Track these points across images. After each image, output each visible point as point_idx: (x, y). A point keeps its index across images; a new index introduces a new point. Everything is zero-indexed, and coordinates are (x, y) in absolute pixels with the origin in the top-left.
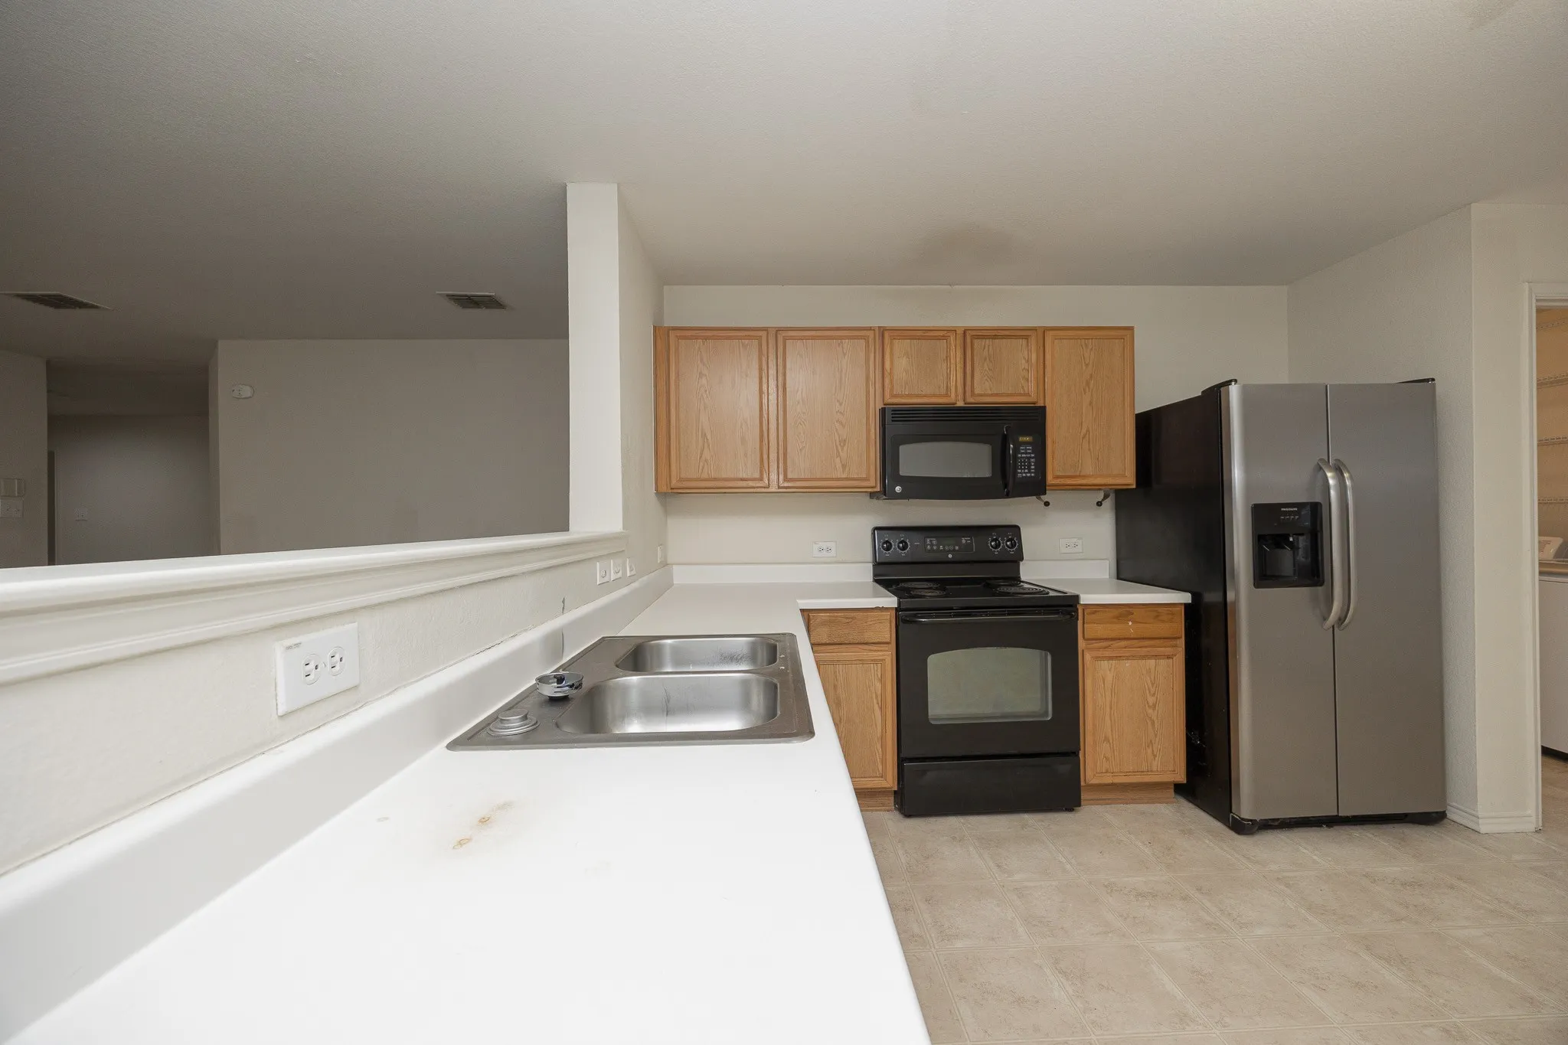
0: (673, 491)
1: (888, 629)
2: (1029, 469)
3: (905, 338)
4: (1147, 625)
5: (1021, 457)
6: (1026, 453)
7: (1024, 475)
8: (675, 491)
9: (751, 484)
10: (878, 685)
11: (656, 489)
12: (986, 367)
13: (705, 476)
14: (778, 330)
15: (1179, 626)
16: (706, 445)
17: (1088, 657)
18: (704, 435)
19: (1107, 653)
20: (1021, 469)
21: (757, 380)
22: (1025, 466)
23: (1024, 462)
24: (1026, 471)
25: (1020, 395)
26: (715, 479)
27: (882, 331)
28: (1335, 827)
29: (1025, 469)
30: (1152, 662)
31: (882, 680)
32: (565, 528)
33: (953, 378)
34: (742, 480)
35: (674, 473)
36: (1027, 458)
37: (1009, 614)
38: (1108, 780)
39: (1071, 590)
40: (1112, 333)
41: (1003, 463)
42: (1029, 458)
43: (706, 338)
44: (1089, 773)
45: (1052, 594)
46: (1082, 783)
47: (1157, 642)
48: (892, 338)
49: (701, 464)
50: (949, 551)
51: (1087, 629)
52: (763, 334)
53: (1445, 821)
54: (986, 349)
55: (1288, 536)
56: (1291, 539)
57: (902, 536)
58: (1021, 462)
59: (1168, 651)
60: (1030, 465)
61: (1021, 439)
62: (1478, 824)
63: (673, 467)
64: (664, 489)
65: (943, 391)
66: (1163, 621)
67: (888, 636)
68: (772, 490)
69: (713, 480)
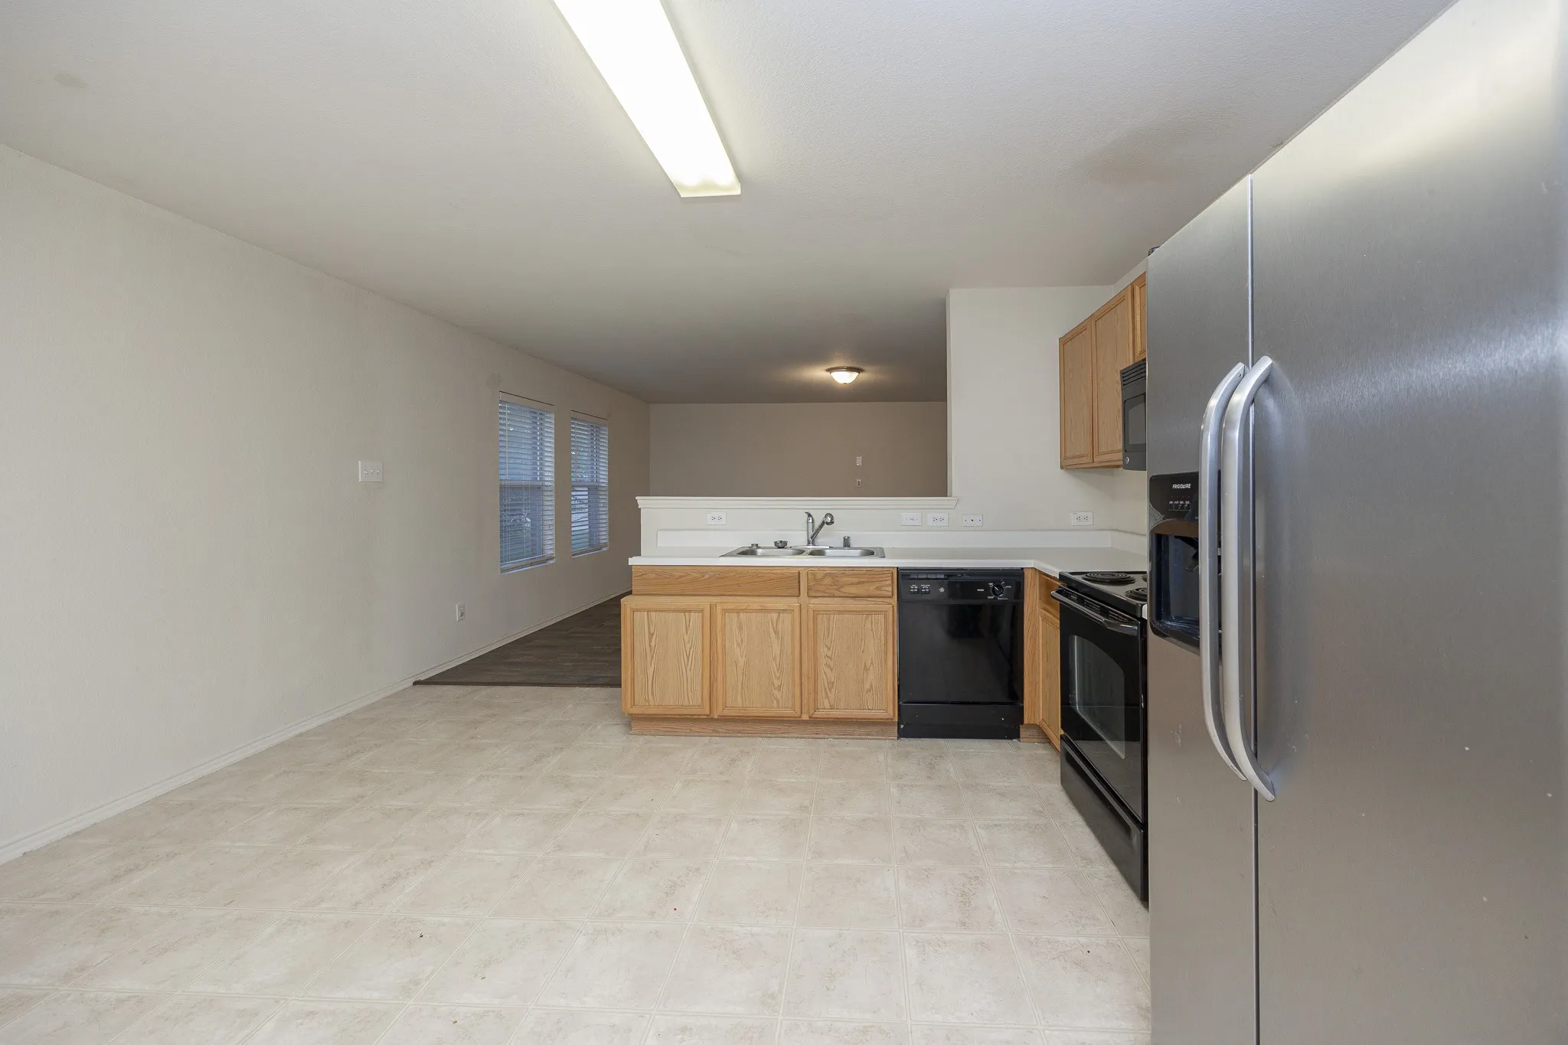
16: (1072, 427)
18: (1072, 422)
21: (1087, 366)
27: (1133, 286)
43: (1072, 339)
68: (1095, 465)
69: (1074, 457)
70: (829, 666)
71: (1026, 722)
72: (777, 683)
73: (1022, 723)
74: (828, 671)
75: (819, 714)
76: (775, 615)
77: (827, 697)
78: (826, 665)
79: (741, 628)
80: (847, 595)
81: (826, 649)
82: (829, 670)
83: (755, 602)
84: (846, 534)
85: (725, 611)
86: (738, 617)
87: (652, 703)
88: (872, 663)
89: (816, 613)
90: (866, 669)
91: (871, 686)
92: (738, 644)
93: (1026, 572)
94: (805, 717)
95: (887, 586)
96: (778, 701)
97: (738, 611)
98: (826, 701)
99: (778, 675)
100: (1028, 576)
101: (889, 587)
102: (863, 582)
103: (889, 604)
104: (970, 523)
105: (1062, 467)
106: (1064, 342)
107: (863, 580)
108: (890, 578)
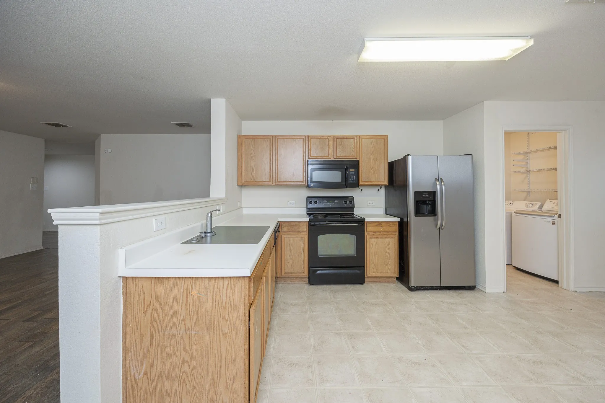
0: (243, 185)
1: (306, 228)
2: (353, 179)
3: (315, 138)
4: (386, 228)
6: (352, 174)
7: (351, 181)
8: (244, 185)
9: (267, 183)
10: (303, 245)
11: (238, 184)
12: (341, 148)
13: (252, 180)
14: (276, 136)
15: (396, 228)
16: (253, 170)
17: (368, 237)
18: (252, 168)
19: (374, 236)
21: (269, 151)
22: (352, 178)
25: (351, 156)
26: (255, 182)
27: (308, 136)
28: (442, 290)
30: (388, 239)
31: (304, 243)
32: (209, 196)
33: (330, 151)
34: (265, 182)
35: (243, 179)
36: (352, 176)
37: (343, 224)
38: (374, 275)
39: (363, 217)
40: (381, 137)
41: (345, 178)
42: (353, 176)
43: (253, 139)
44: (368, 273)
45: (358, 218)
46: (366, 276)
47: (390, 233)
48: (311, 139)
49: (252, 177)
50: (331, 205)
51: (368, 229)
52: (271, 137)
53: (476, 289)
54: (341, 142)
55: (426, 201)
56: (427, 202)
57: (316, 200)
58: (351, 177)
59: (393, 236)
60: (353, 178)
61: (351, 170)
62: (485, 289)
63: (243, 178)
64: (240, 184)
65: (327, 155)
66: (391, 227)
67: (306, 230)
106: (246, 137)
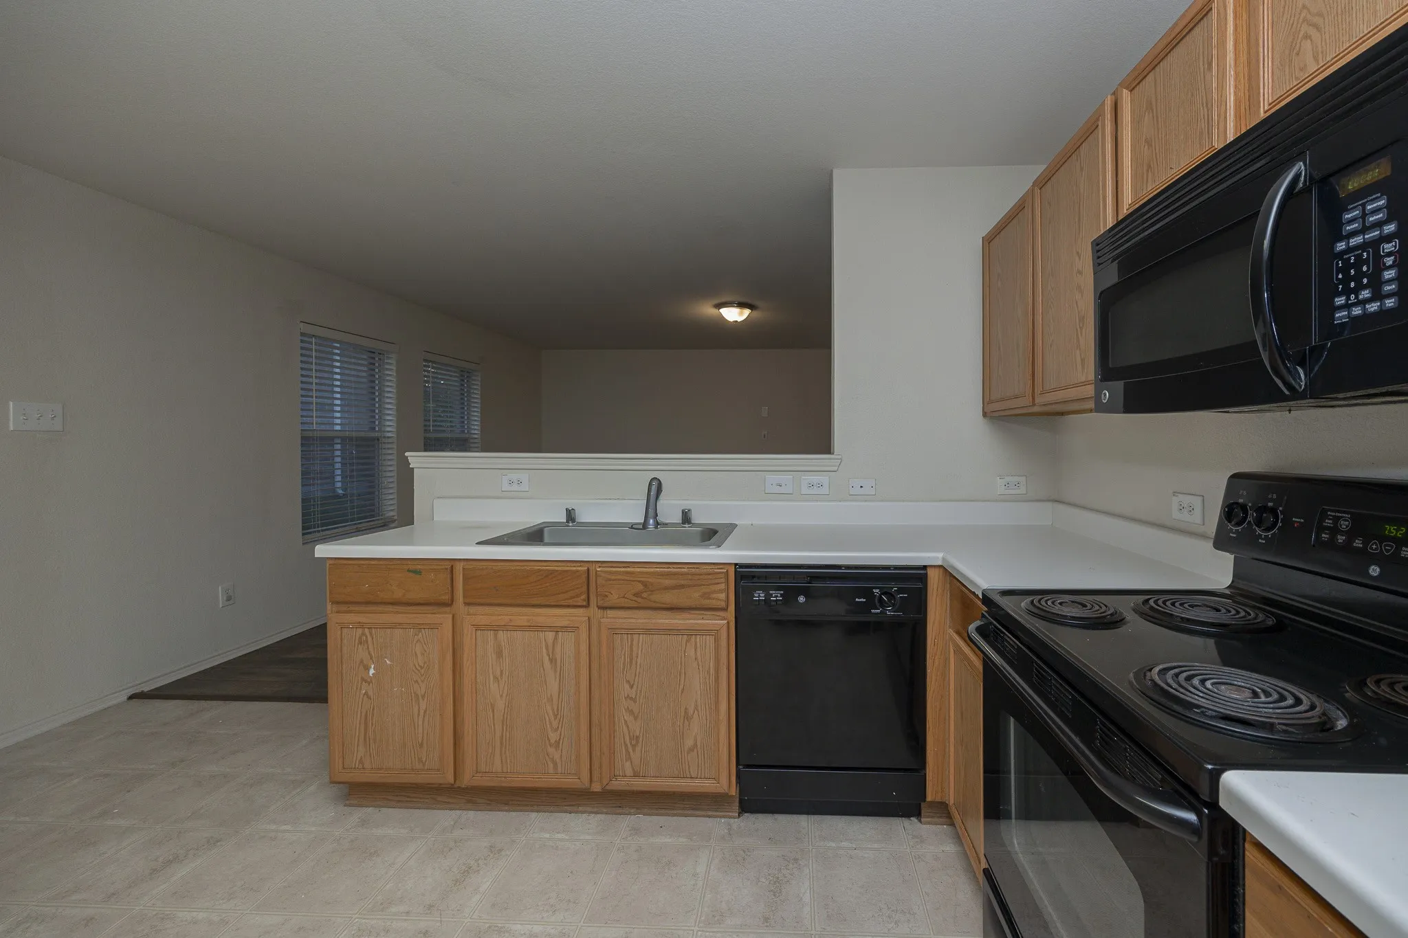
5: (1349, 250)
6: (1365, 230)
7: (1357, 311)
9: (1021, 402)
20: (1347, 292)
22: (1359, 276)
23: (1359, 262)
24: (1365, 294)
29: (1361, 287)
34: (1016, 397)
36: (1363, 246)
48: (1131, 90)
58: (1348, 268)
63: (989, 389)
65: (1208, 141)
68: (1036, 409)
69: (1003, 400)
70: (631, 712)
71: (929, 798)
72: (553, 737)
73: (925, 801)
74: (629, 718)
75: (618, 785)
76: (550, 635)
77: (629, 758)
78: (628, 710)
79: (499, 654)
80: (658, 605)
81: (627, 686)
82: (632, 718)
83: (522, 616)
84: (687, 504)
85: (478, 628)
86: (496, 636)
87: (367, 765)
88: (696, 708)
89: (614, 631)
90: (687, 717)
91: (696, 741)
92: (495, 678)
93: (930, 572)
94: (597, 787)
95: (721, 591)
96: (555, 764)
97: (495, 629)
98: (628, 764)
99: (555, 724)
100: (934, 578)
101: (724, 594)
102: (682, 586)
103: (724, 619)
104: (857, 491)
105: (985, 414)
106: (988, 241)
107: (683, 582)
108: (723, 580)
